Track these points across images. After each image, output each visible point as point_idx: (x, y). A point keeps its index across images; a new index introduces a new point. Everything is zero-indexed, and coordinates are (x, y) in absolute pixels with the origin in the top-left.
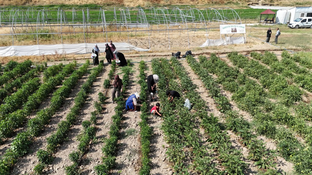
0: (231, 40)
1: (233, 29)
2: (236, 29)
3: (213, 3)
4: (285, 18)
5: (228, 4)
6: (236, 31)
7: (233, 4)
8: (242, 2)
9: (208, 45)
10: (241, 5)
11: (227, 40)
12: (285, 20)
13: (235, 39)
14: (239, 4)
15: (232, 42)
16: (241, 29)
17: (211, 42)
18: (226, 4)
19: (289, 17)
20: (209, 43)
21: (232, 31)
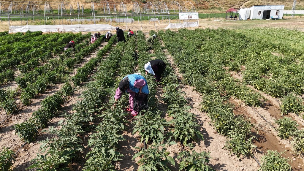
0: (188, 24)
1: (189, 16)
2: (191, 16)
3: (198, 8)
4: (246, 15)
5: (212, 9)
6: (191, 17)
7: (216, 9)
8: (225, 8)
9: (170, 27)
10: (224, 10)
11: (185, 24)
12: (245, 17)
13: (191, 24)
14: (222, 9)
15: (188, 26)
16: (195, 16)
17: (173, 26)
18: (210, 9)
19: (249, 14)
20: (172, 26)
21: (188, 18)
